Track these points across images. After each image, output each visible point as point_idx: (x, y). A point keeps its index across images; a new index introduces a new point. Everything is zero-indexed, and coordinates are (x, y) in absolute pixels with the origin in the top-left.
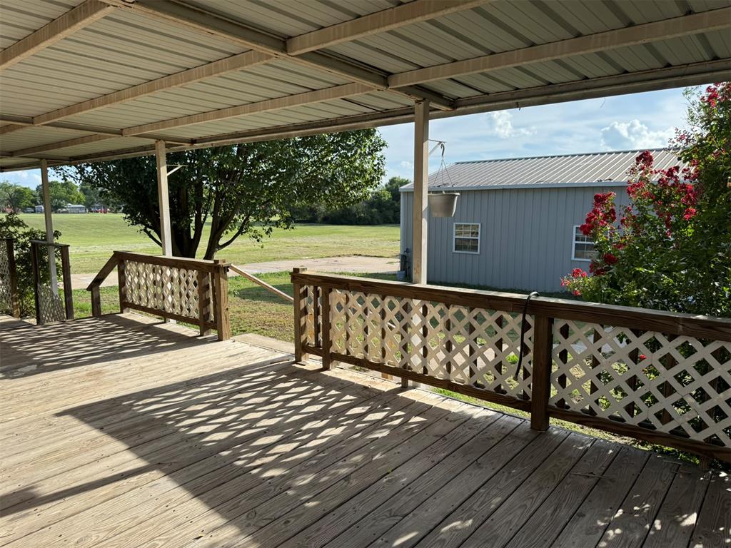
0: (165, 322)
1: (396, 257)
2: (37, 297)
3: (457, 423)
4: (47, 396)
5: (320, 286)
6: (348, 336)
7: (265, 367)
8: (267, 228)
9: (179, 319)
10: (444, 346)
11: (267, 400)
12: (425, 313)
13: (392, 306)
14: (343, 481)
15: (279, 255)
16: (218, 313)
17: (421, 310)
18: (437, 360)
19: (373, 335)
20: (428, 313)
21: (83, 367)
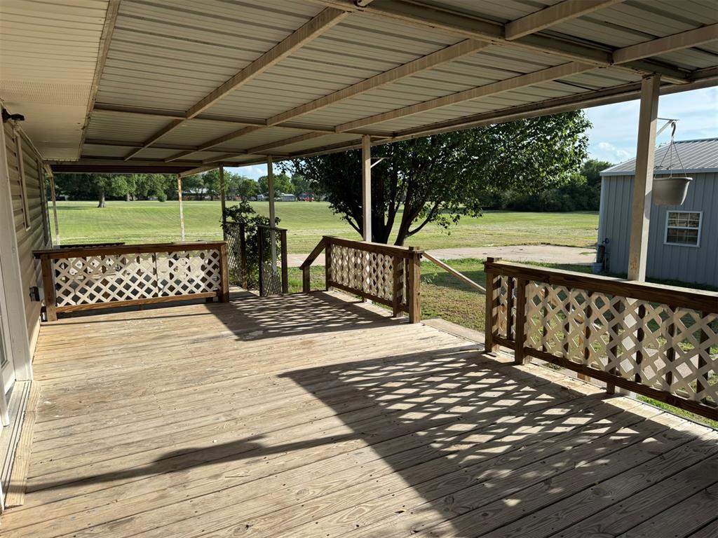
0: (363, 302)
1: (592, 246)
2: (260, 272)
3: (678, 442)
4: (271, 359)
5: (515, 277)
6: (545, 332)
7: (456, 353)
8: (455, 215)
9: (375, 299)
10: (665, 353)
11: (458, 387)
12: (642, 313)
13: (600, 303)
14: (543, 484)
15: (461, 242)
16: (410, 297)
17: (637, 311)
18: (654, 368)
19: (574, 334)
20: (646, 314)
21: (298, 336)
